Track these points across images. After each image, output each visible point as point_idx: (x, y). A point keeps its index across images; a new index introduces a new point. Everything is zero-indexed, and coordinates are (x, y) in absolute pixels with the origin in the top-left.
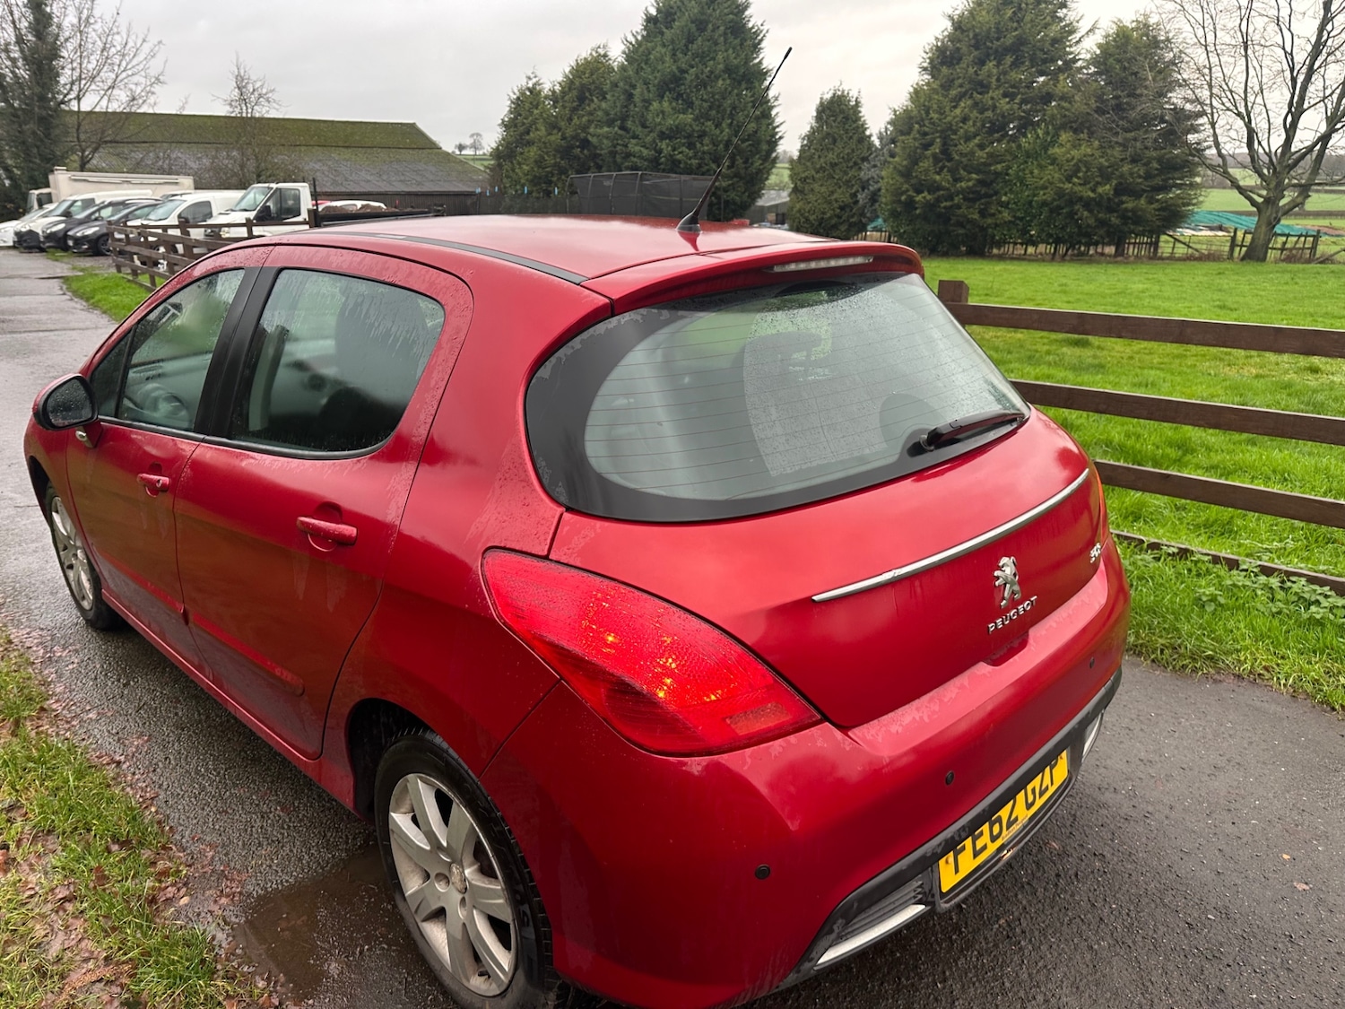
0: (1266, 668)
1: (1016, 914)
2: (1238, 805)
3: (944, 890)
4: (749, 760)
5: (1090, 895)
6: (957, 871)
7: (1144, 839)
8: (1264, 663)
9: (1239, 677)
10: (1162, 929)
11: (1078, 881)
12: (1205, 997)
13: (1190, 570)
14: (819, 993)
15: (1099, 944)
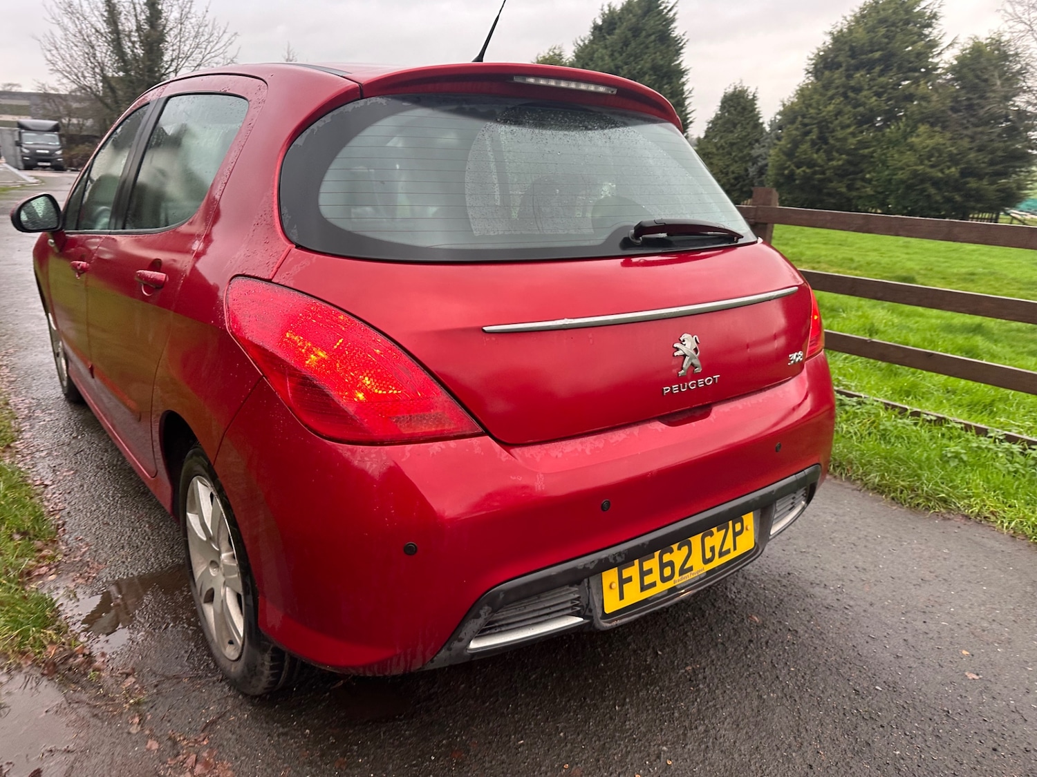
0: (992, 513)
1: (703, 664)
2: (933, 610)
3: (607, 611)
4: (408, 455)
5: (774, 658)
6: (622, 597)
7: (838, 624)
8: (992, 509)
9: (967, 517)
10: (830, 691)
11: (767, 648)
12: (851, 747)
13: (943, 435)
14: (514, 700)
15: (769, 695)
